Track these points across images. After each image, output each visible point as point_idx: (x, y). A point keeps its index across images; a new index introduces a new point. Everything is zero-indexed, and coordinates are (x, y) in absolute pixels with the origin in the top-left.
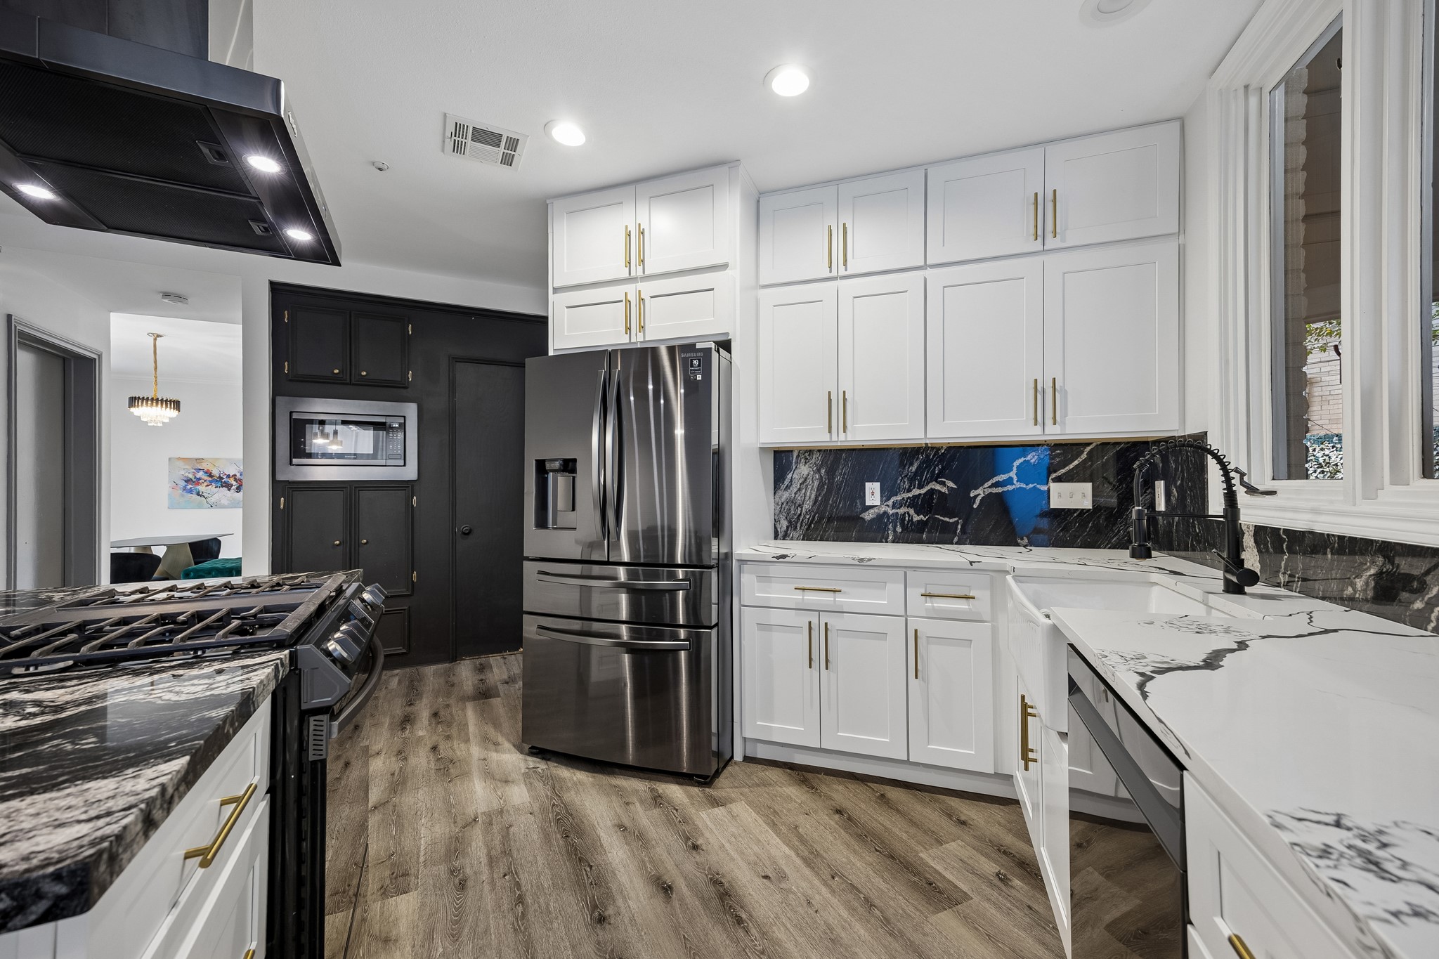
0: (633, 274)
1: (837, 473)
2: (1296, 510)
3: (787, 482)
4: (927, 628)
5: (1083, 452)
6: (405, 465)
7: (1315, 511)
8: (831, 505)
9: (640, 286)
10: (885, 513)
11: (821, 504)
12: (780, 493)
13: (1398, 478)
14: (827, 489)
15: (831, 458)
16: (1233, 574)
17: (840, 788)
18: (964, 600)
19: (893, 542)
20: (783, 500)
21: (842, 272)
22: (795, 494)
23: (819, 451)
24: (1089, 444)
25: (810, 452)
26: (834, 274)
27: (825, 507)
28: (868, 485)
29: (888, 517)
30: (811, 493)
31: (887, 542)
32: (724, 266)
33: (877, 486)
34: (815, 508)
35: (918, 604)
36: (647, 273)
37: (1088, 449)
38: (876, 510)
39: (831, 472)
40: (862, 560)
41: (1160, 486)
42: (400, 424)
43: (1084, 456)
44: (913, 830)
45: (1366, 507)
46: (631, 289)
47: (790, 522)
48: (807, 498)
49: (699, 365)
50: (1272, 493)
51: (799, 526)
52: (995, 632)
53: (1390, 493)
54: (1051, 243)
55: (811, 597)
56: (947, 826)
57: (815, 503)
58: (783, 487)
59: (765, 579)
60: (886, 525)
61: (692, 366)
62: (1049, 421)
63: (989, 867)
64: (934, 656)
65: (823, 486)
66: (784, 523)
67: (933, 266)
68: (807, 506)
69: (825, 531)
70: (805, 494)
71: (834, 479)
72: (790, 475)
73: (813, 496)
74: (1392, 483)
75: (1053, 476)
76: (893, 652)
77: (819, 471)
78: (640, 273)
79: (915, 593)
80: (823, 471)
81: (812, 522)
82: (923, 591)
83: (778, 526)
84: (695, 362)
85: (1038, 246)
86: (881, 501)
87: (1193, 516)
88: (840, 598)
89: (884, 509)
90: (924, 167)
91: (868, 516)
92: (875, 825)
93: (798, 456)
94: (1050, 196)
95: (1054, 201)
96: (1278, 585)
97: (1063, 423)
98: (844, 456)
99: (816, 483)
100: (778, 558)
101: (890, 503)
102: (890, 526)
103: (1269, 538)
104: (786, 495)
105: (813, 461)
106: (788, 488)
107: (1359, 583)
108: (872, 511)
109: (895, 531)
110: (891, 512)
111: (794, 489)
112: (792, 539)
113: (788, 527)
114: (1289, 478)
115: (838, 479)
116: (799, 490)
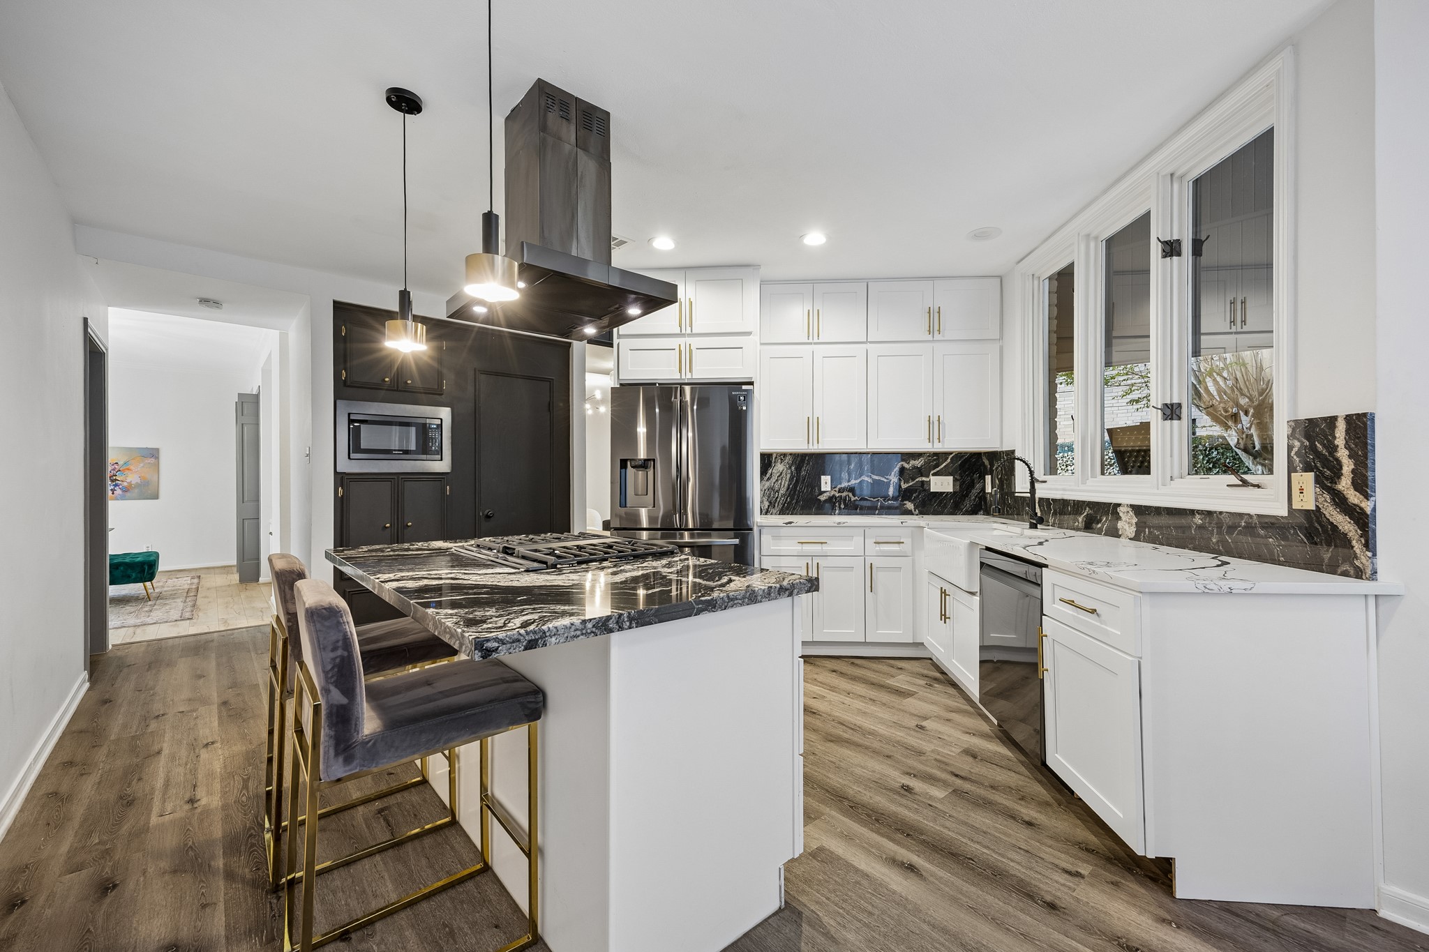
0: (683, 332)
1: (803, 470)
2: (1057, 490)
3: (768, 475)
4: (877, 562)
5: (948, 458)
6: (442, 460)
7: (1064, 490)
8: (799, 491)
9: (689, 340)
10: (834, 495)
11: (792, 491)
12: (764, 482)
13: (1093, 476)
14: (796, 481)
15: (799, 459)
16: (1034, 519)
17: (828, 662)
18: (897, 545)
19: (839, 514)
20: (765, 487)
21: (816, 340)
22: (774, 483)
23: (791, 454)
24: (952, 453)
25: (785, 455)
26: (811, 341)
27: (795, 492)
28: (823, 477)
29: (836, 498)
30: (785, 483)
31: (835, 514)
32: (749, 334)
33: (828, 478)
34: (788, 493)
35: (872, 549)
36: (694, 332)
37: (951, 456)
38: (828, 494)
39: (798, 469)
40: (840, 523)
41: (988, 478)
42: (438, 425)
43: (949, 460)
44: (877, 674)
45: (1082, 487)
46: (681, 341)
47: (770, 502)
48: (782, 486)
49: (744, 400)
50: (1045, 482)
51: (776, 505)
52: (913, 561)
53: (1091, 481)
54: (937, 337)
55: (807, 548)
56: (893, 671)
57: (787, 490)
58: (766, 478)
59: (777, 537)
60: (835, 503)
61: (740, 400)
62: (936, 441)
63: (922, 682)
64: (880, 577)
65: (793, 478)
66: (767, 504)
67: (871, 342)
68: (782, 491)
69: (794, 509)
70: (781, 484)
71: (800, 473)
72: (771, 470)
73: (786, 485)
74: (1091, 477)
75: (932, 472)
76: (856, 578)
77: (790, 468)
78: (689, 331)
79: (870, 542)
80: (793, 468)
81: (785, 503)
82: (874, 541)
83: (762, 506)
84: (741, 398)
85: (930, 338)
86: (831, 488)
87: (1007, 494)
88: (825, 547)
89: (833, 493)
90: (867, 281)
91: (823, 498)
92: (856, 674)
93: (776, 457)
94: (937, 310)
95: (939, 312)
96: (1049, 526)
97: (944, 442)
98: (807, 458)
99: (789, 476)
100: (786, 524)
101: (837, 489)
102: (837, 504)
103: (1045, 502)
104: (767, 484)
105: (786, 461)
106: (769, 479)
107: (1080, 520)
108: (825, 494)
109: (840, 507)
110: (837, 495)
111: (773, 480)
112: (771, 514)
113: (769, 506)
114: (1050, 475)
115: (803, 473)
116: (777, 480)
